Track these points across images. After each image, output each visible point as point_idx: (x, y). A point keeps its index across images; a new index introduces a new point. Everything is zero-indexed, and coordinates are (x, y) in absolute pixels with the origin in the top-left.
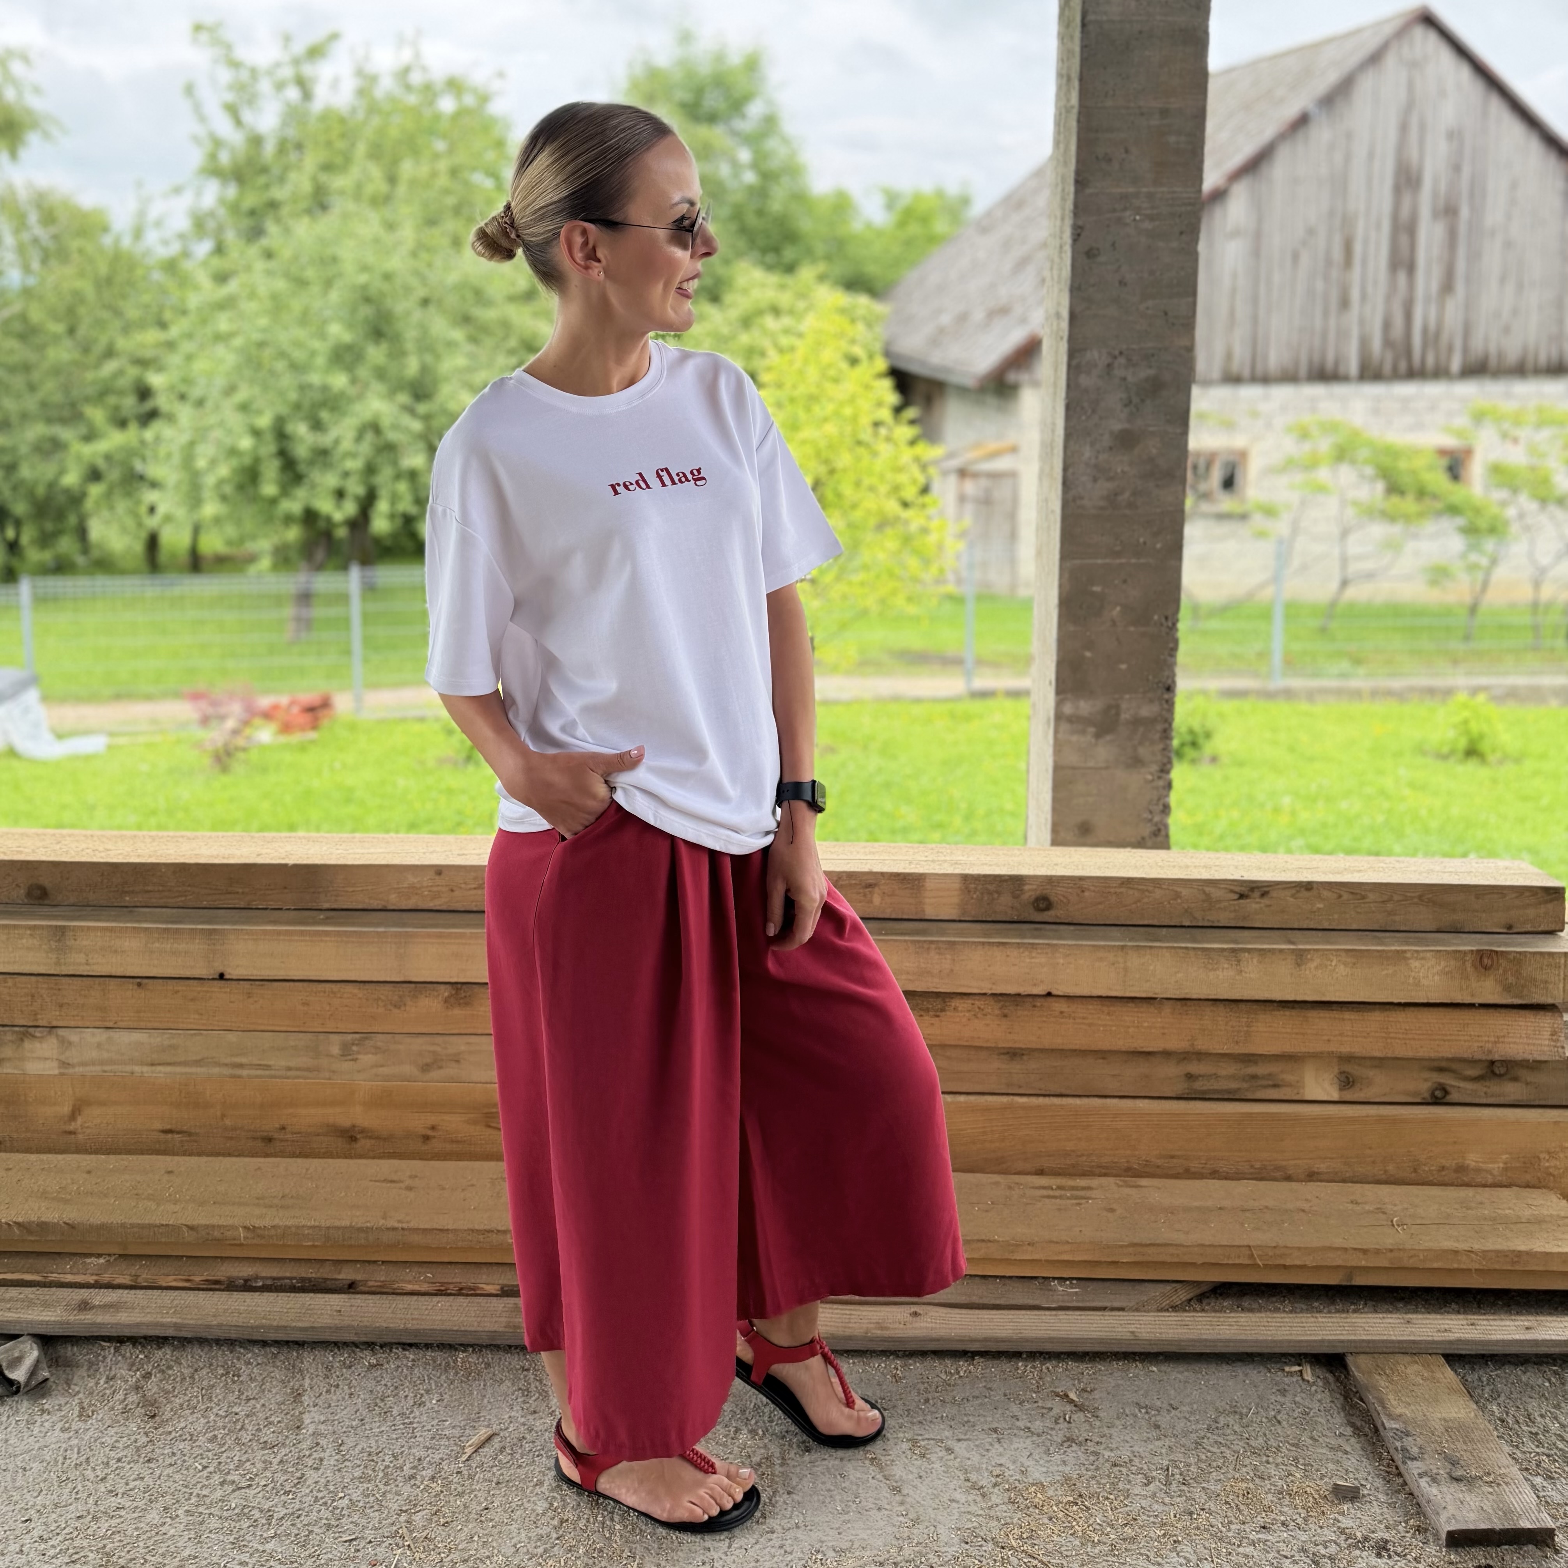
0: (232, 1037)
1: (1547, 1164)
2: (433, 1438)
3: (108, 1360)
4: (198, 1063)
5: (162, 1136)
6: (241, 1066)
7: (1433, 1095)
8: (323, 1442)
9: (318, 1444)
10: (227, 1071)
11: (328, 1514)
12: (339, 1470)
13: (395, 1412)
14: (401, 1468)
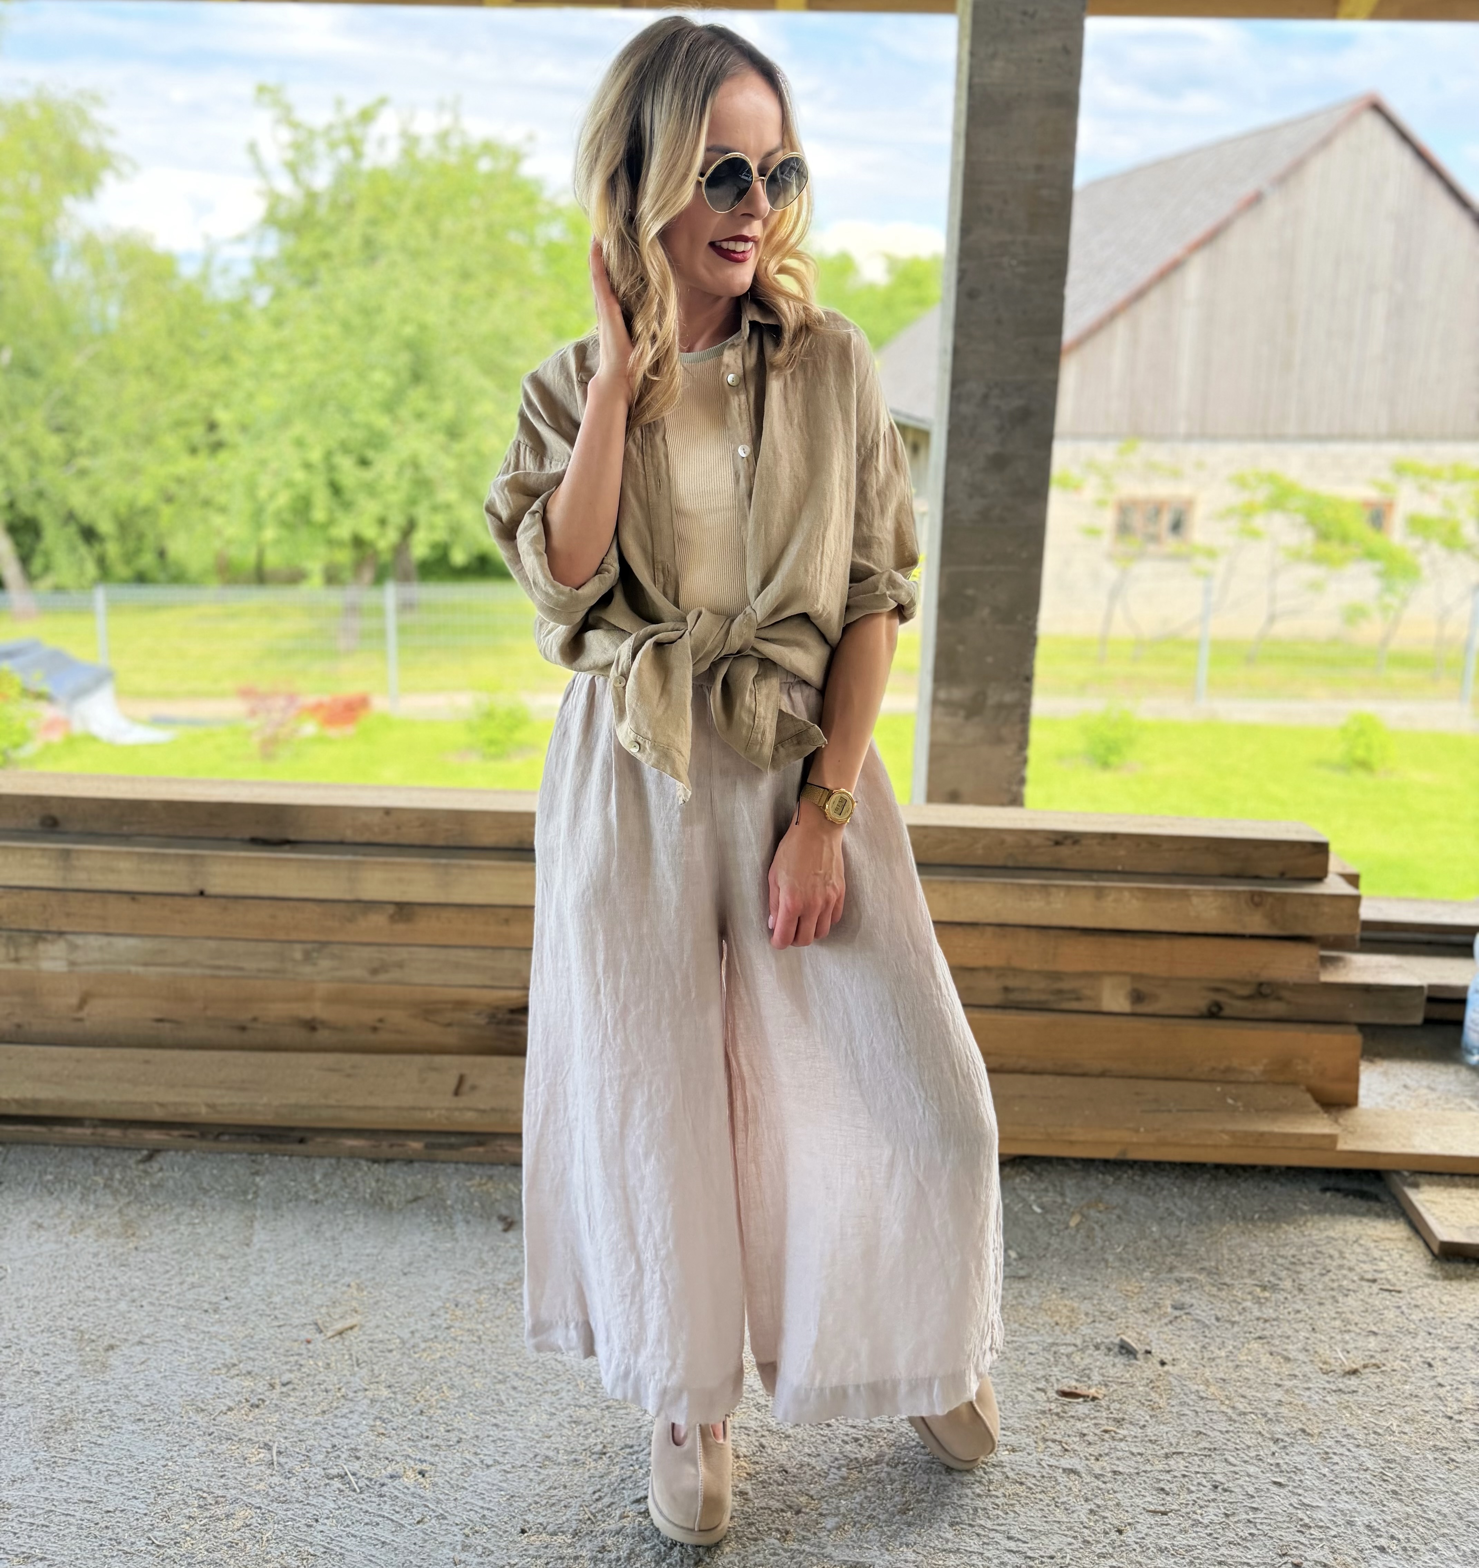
0: (212, 944)
1: (1299, 1068)
2: (356, 1254)
3: (98, 1194)
4: (185, 964)
5: (155, 1024)
6: (219, 968)
7: (1209, 1010)
8: (266, 1255)
9: (261, 1257)
10: (208, 972)
11: (264, 1307)
12: (277, 1276)
13: (328, 1234)
14: (327, 1276)
